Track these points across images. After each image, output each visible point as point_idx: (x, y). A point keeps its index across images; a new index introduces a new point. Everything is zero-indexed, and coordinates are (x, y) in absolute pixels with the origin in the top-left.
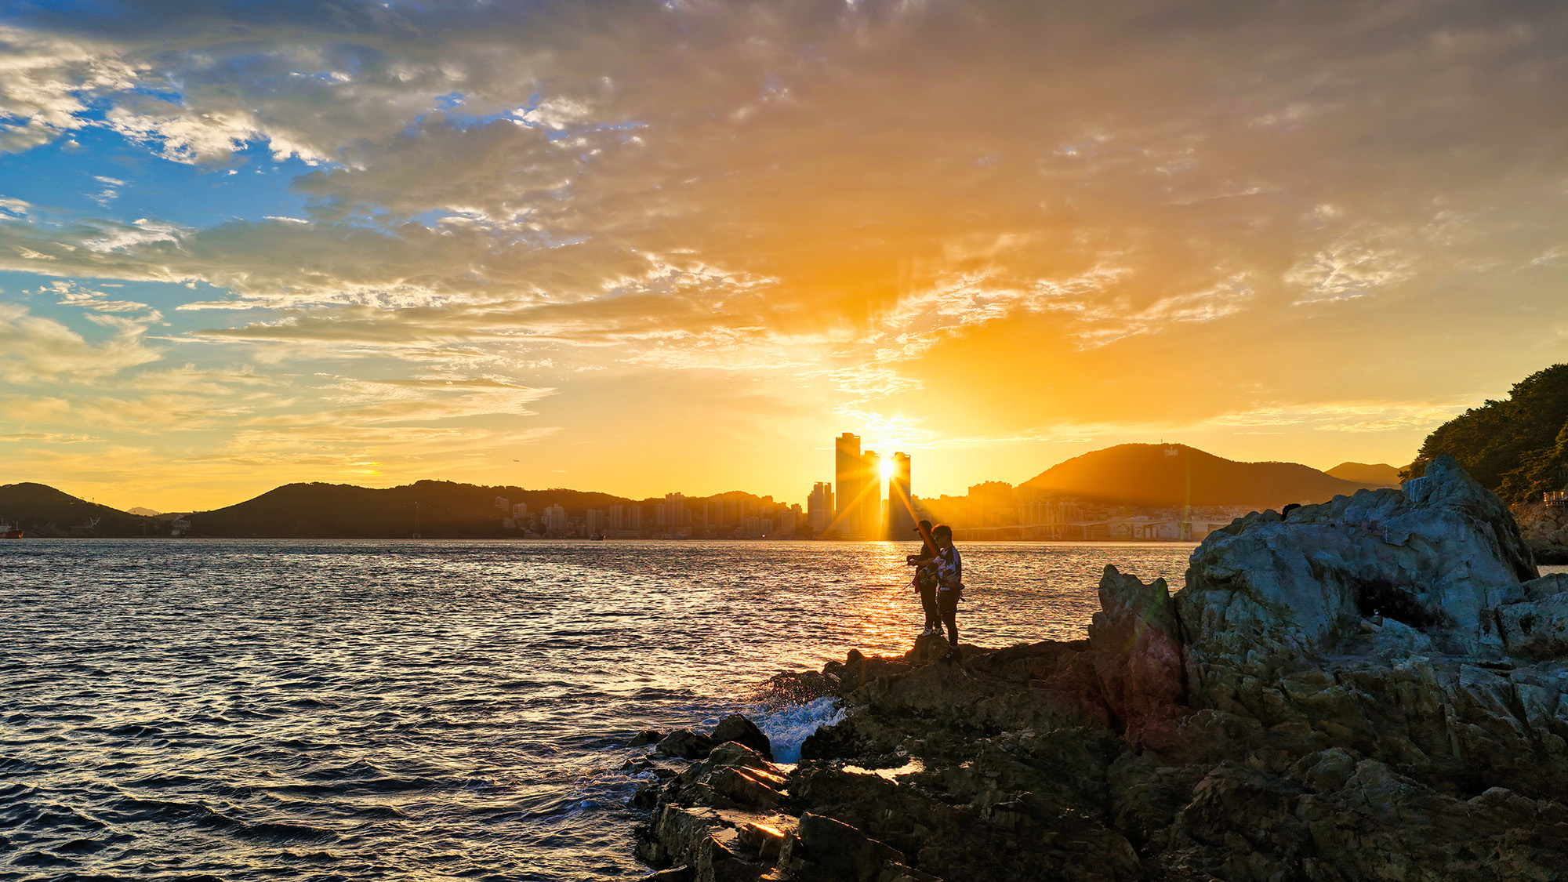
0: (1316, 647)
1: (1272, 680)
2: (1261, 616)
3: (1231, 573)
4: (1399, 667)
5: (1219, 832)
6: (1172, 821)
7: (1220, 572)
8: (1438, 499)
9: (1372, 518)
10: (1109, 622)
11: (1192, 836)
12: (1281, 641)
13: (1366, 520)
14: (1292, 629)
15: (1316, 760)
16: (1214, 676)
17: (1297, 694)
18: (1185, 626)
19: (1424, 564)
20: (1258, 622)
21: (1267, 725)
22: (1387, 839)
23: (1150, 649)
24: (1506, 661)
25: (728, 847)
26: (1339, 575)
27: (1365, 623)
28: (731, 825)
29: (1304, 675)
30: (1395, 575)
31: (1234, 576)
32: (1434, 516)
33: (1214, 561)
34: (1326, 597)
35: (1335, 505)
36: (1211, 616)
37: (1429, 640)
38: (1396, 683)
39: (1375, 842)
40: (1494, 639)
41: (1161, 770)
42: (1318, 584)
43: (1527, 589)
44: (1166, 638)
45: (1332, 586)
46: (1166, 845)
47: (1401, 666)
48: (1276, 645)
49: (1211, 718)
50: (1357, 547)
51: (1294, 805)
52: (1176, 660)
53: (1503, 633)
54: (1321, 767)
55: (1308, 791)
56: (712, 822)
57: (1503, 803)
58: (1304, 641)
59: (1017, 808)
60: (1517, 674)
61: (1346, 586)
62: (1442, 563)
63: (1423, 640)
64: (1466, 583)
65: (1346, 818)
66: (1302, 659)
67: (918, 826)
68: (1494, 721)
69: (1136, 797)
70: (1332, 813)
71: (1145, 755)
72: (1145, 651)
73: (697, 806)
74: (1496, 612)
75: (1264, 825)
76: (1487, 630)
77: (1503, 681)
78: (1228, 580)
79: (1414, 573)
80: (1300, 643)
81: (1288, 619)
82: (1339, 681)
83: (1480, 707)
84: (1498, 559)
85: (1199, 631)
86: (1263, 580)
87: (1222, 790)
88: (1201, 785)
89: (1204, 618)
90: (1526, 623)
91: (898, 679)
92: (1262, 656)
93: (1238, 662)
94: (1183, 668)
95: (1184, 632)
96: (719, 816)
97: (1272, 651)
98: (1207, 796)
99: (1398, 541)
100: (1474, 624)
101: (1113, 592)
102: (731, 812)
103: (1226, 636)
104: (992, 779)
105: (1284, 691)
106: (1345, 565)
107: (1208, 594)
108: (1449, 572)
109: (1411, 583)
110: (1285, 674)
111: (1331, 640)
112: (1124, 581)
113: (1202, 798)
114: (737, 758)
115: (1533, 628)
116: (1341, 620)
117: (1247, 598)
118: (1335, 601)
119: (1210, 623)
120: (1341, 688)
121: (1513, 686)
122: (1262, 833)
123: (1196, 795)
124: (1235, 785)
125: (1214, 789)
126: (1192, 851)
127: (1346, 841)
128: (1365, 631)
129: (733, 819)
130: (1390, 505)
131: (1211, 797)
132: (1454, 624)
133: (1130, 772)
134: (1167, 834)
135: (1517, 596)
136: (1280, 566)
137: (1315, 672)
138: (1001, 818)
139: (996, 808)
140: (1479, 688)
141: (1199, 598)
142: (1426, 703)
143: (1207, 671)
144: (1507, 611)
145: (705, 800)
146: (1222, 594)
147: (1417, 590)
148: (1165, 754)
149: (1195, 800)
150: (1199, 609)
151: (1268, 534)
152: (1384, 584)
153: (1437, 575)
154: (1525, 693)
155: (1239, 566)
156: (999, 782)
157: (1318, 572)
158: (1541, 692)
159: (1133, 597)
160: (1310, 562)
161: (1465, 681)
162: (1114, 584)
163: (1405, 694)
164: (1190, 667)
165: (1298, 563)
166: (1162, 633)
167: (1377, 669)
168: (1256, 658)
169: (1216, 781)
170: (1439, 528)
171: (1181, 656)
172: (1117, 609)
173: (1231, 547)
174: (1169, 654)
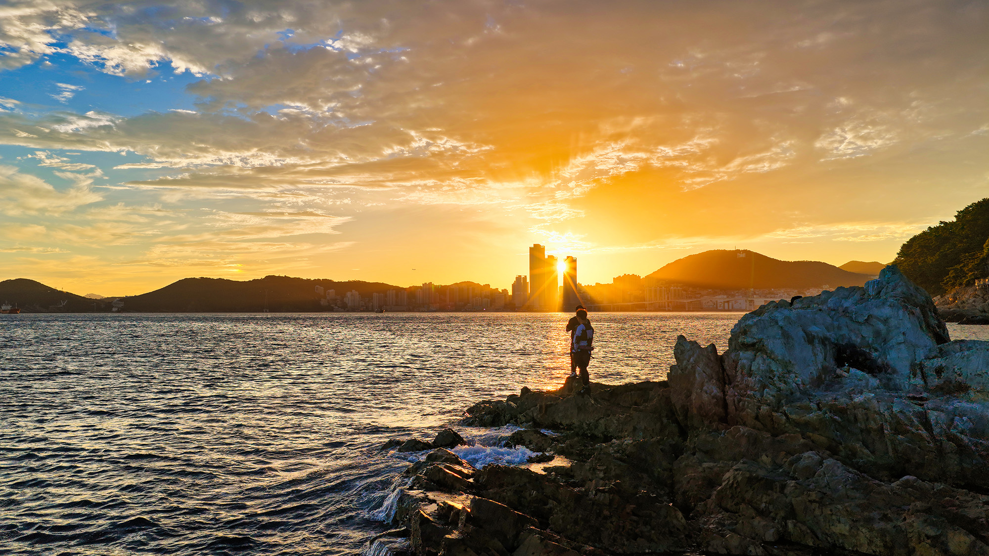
0: (808, 387)
1: (779, 408)
2: (774, 368)
3: (755, 341)
4: (856, 400)
5: (737, 504)
6: (709, 497)
7: (749, 340)
8: (886, 293)
9: (845, 305)
10: (680, 371)
11: (721, 507)
12: (785, 383)
13: (842, 306)
14: (793, 375)
15: (799, 459)
16: (743, 405)
17: (793, 417)
18: (727, 375)
19: (877, 334)
20: (772, 371)
21: (774, 435)
22: (839, 509)
23: (705, 388)
24: (925, 395)
25: (430, 516)
26: (824, 341)
27: (839, 371)
28: (434, 501)
29: (798, 404)
30: (859, 340)
31: (757, 342)
32: (884, 303)
33: (745, 333)
34: (815, 355)
35: (823, 297)
36: (743, 368)
37: (878, 381)
38: (855, 409)
39: (831, 510)
40: (918, 381)
41: (705, 465)
42: (810, 347)
43: (941, 350)
44: (714, 381)
45: (819, 348)
46: (705, 513)
47: (858, 399)
48: (783, 386)
49: (740, 431)
50: (836, 324)
51: (783, 487)
52: (720, 394)
53: (924, 377)
54: (803, 463)
55: (793, 478)
56: (423, 500)
57: (912, 487)
58: (800, 383)
59: (610, 491)
60: (929, 404)
61: (828, 348)
62: (889, 332)
63: (874, 382)
64: (902, 346)
65: (814, 496)
66: (798, 394)
67: (550, 501)
68: (913, 433)
69: (689, 482)
70: (805, 493)
71: (697, 455)
72: (702, 389)
73: (415, 489)
74: (921, 364)
75: (764, 500)
76: (915, 375)
77: (920, 409)
78: (753, 345)
79: (871, 339)
80: (797, 384)
81: (790, 369)
82: (819, 409)
83: (906, 425)
84: (923, 331)
85: (736, 376)
86: (775, 345)
87: (740, 479)
88: (727, 475)
89: (739, 368)
90: (939, 371)
91: (551, 405)
92: (773, 393)
93: (758, 396)
94: (725, 400)
95: (726, 378)
96: (427, 496)
97: (779, 390)
98: (731, 482)
99: (861, 320)
100: (906, 371)
101: (682, 352)
102: (436, 493)
103: (751, 380)
104: (601, 471)
105: (786, 415)
106: (828, 334)
107: (741, 353)
108: (891, 339)
109: (869, 346)
110: (787, 403)
111: (818, 382)
112: (690, 345)
113: (727, 483)
114: (443, 458)
115: (943, 374)
116: (824, 368)
117: (765, 356)
118: (821, 357)
119: (742, 372)
120: (820, 413)
121: (926, 412)
122: (763, 505)
123: (725, 481)
124: (748, 475)
125: (735, 477)
126: (720, 516)
127: (814, 510)
128: (839, 376)
129: (436, 498)
130: (857, 296)
131: (733, 482)
132: (895, 371)
133: (686, 466)
134: (705, 505)
135: (933, 354)
136: (786, 336)
137: (806, 402)
138: (601, 497)
139: (597, 491)
140: (905, 413)
141: (736, 355)
142: (872, 422)
143: (740, 401)
144: (927, 363)
145: (421, 485)
146: (749, 354)
147: (873, 350)
148: (709, 454)
149: (724, 484)
150: (736, 362)
151: (779, 315)
152: (852, 346)
153: (885, 341)
154: (933, 416)
155: (760, 336)
156: (605, 473)
157: (810, 339)
158: (943, 415)
159: (695, 355)
160: (805, 332)
161: (896, 409)
162: (683, 347)
163: (860, 416)
164: (729, 399)
165: (798, 333)
166: (713, 378)
167: (843, 401)
168: (769, 394)
169: (736, 473)
170: (886, 311)
171: (724, 392)
172: (685, 362)
173: (755, 324)
174: (716, 391)
